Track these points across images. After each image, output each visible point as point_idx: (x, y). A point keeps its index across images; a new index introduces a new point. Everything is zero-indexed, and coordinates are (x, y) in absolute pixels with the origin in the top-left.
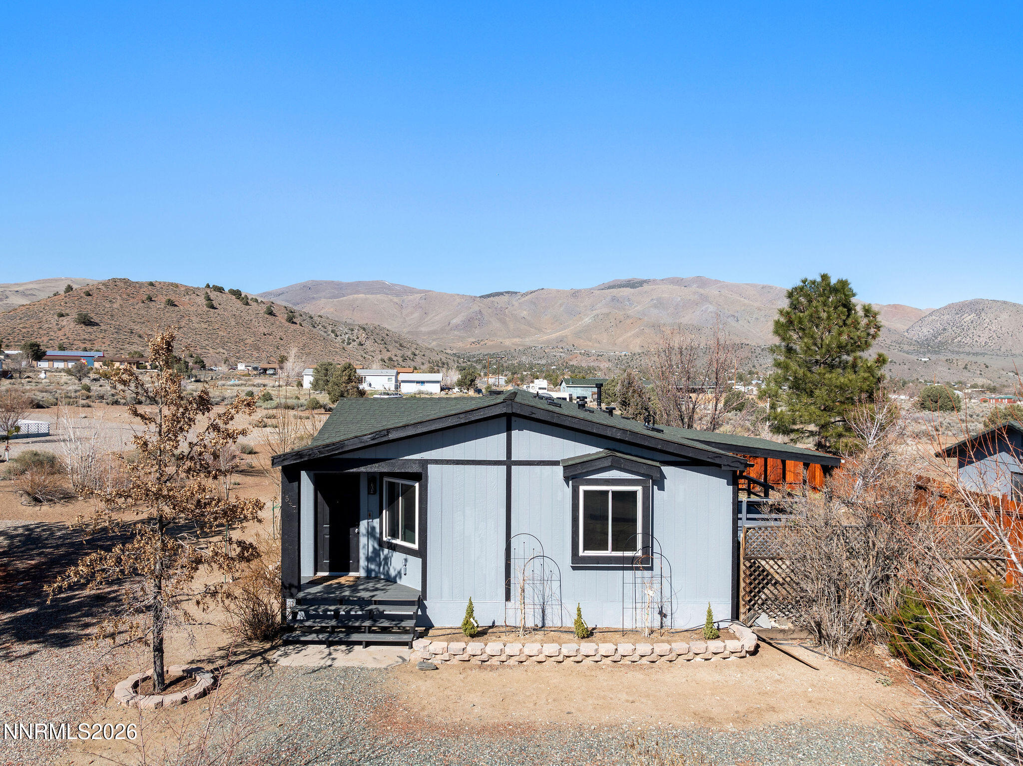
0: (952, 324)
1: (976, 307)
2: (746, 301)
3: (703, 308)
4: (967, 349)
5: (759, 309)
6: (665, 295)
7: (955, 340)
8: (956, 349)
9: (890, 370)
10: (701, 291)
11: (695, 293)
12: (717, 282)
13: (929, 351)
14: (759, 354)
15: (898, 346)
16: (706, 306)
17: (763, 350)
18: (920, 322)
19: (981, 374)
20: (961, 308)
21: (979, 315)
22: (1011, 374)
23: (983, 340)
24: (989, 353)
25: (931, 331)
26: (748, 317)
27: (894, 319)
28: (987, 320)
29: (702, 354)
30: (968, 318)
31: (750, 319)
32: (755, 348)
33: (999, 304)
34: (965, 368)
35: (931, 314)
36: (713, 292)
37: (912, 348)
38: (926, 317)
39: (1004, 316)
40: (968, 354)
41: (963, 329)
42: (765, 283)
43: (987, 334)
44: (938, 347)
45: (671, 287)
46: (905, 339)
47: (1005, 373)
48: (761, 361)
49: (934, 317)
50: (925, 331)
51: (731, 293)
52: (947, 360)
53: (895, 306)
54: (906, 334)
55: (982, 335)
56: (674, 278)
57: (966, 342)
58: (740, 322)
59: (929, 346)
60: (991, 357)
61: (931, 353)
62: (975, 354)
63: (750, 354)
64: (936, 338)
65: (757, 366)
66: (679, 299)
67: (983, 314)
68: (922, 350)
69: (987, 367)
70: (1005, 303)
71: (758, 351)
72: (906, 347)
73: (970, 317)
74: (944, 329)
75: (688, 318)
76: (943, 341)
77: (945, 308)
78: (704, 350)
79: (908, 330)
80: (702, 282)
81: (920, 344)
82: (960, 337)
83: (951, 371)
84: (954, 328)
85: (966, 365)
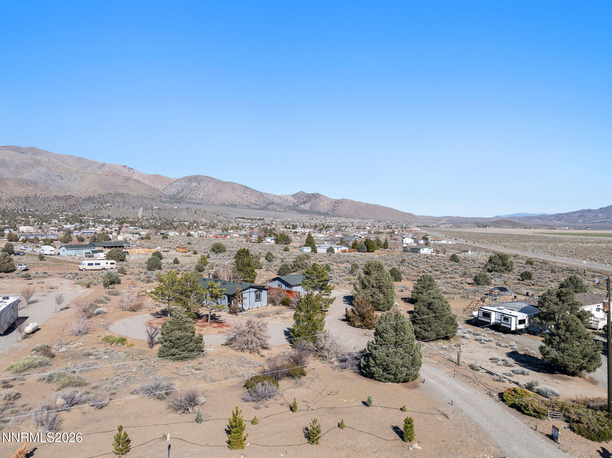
0: (186, 187)
1: (197, 179)
2: (67, 167)
3: (38, 169)
4: (194, 201)
5: (76, 172)
6: (7, 158)
7: (188, 196)
8: (189, 201)
9: (159, 213)
10: (35, 157)
11: (31, 159)
12: (46, 152)
13: (175, 202)
14: (82, 203)
15: (159, 198)
16: (40, 168)
17: (83, 200)
18: (170, 185)
19: (202, 216)
20: (190, 179)
21: (199, 184)
22: (215, 216)
23: (201, 196)
24: (204, 203)
25: (176, 190)
26: (69, 177)
27: (157, 183)
28: (203, 186)
29: (42, 202)
30: (194, 184)
31: (70, 179)
32: (78, 199)
33: (208, 178)
34: (195, 213)
35: (176, 181)
36: (44, 159)
37: (166, 199)
38: (173, 183)
39: (211, 185)
40: (194, 203)
41: (192, 190)
42: (80, 156)
43: (202, 194)
44: (180, 200)
45: (11, 152)
46: (163, 195)
47: (213, 215)
48: (83, 207)
49: (177, 183)
50: (173, 191)
51: (57, 161)
52: (186, 208)
53: (157, 176)
54: (163, 191)
55: (200, 194)
56: (13, 146)
57: (193, 197)
58: (64, 180)
59: (175, 199)
60: (205, 205)
61: (176, 203)
62: (198, 204)
63: (76, 202)
64: (179, 195)
65: (81, 210)
66: (19, 162)
67: (201, 183)
68: (172, 201)
69: (205, 212)
70: (211, 178)
71: (81, 201)
72: (163, 199)
73: (195, 184)
74: (183, 190)
75: (27, 175)
76: (182, 196)
77: (183, 178)
78: (44, 199)
79: (164, 189)
80: (35, 151)
81: (171, 198)
82: (190, 195)
83: (189, 214)
84: (187, 190)
85: (196, 211)
